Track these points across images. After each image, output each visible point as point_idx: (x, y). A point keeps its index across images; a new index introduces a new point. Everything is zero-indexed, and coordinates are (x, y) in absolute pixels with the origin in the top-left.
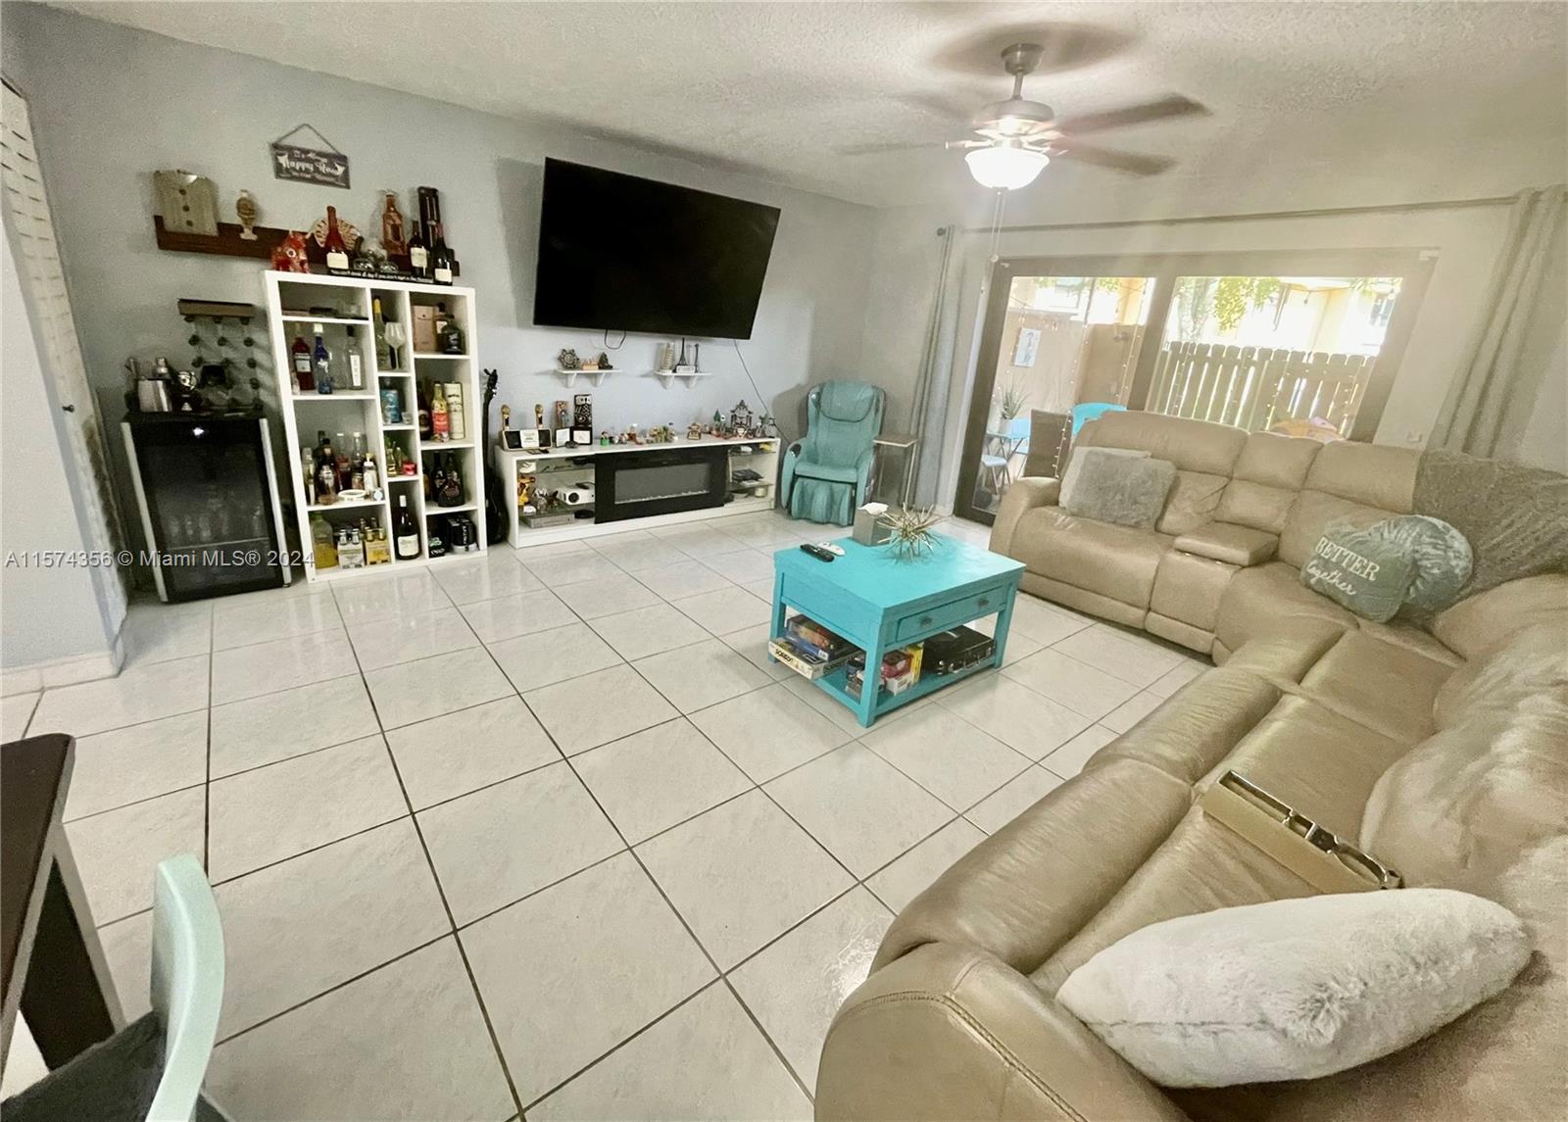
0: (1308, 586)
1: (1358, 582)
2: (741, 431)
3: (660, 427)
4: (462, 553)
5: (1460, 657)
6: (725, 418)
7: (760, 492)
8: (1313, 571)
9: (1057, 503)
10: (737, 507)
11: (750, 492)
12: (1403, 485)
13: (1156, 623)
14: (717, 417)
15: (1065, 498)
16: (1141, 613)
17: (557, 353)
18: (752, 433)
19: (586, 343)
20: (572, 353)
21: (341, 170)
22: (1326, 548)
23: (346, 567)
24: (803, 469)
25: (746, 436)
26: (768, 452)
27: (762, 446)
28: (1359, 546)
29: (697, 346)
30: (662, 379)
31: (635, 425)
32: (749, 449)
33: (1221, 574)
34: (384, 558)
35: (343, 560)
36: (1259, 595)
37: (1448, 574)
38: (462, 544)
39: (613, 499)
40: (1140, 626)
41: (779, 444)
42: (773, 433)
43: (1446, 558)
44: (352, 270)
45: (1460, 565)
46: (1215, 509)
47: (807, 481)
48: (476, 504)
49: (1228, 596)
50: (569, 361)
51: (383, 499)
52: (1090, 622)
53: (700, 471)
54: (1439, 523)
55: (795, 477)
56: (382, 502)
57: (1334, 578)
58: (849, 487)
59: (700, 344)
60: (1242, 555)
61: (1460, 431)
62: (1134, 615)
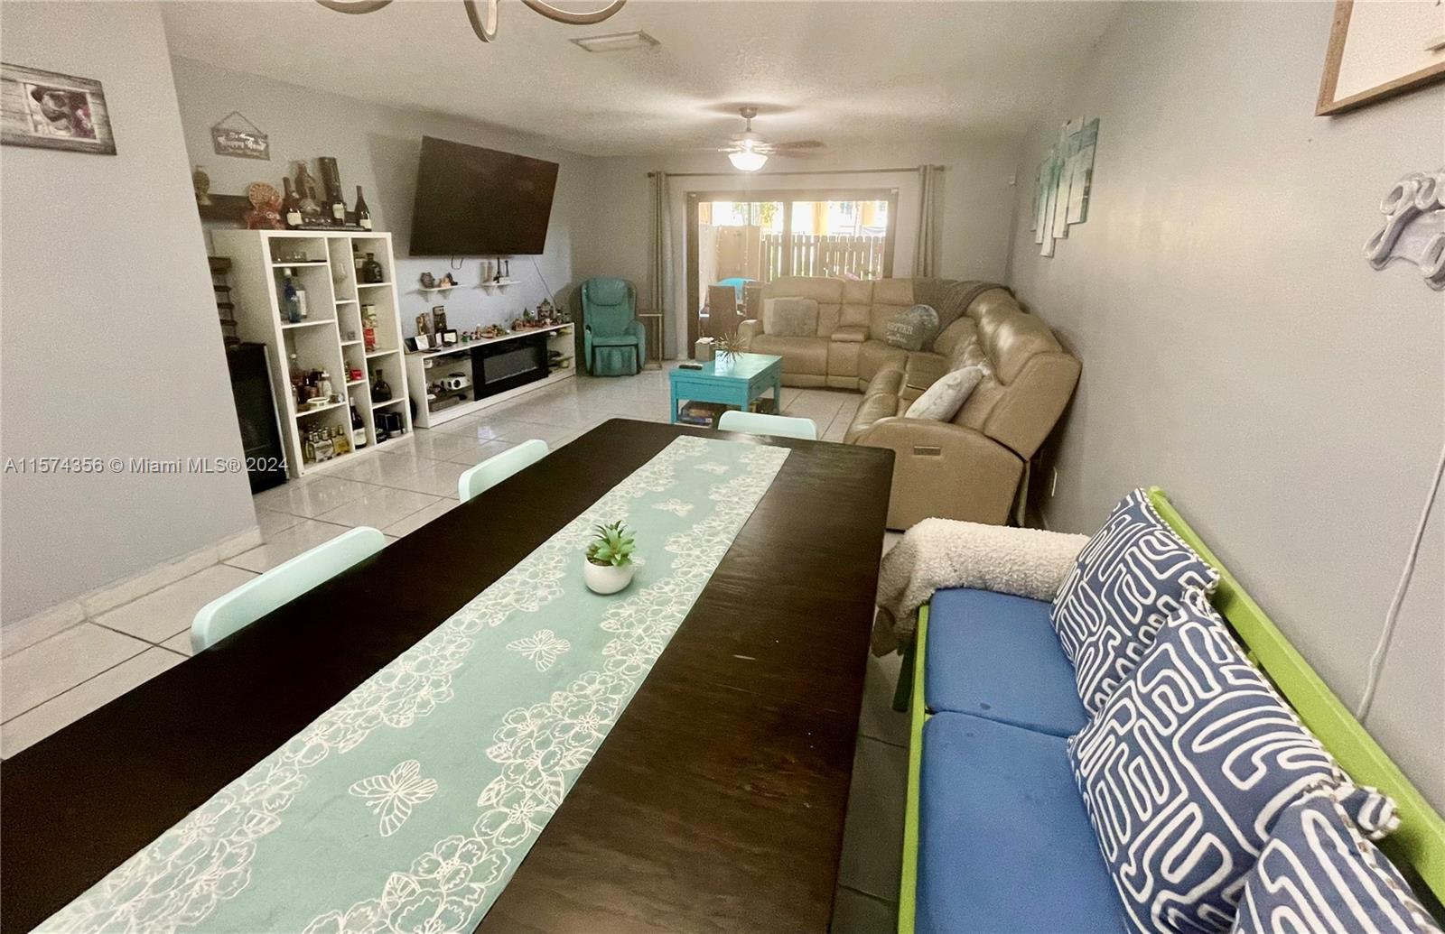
0: (889, 345)
1: (908, 337)
2: (548, 321)
3: (490, 325)
4: (399, 436)
5: (944, 355)
6: (534, 313)
7: (565, 364)
8: (889, 337)
9: (763, 333)
10: (554, 377)
11: (558, 365)
12: (908, 296)
13: (834, 381)
14: (526, 313)
15: (768, 328)
16: (823, 378)
17: (418, 276)
18: (555, 322)
19: (437, 267)
20: (429, 275)
21: (262, 147)
22: (891, 326)
23: (321, 461)
24: (597, 341)
25: (552, 324)
26: (567, 334)
27: (562, 330)
28: (903, 321)
29: (506, 262)
30: (486, 288)
31: (479, 325)
32: (554, 333)
33: (855, 348)
34: (346, 449)
35: (319, 455)
36: (872, 351)
37: (935, 327)
38: (397, 429)
39: (484, 380)
40: (824, 385)
41: (573, 326)
42: (568, 319)
43: (931, 320)
44: (307, 226)
45: (936, 321)
46: (839, 321)
47: (602, 348)
48: (403, 397)
49: (860, 355)
50: (427, 282)
51: (344, 400)
52: (799, 391)
53: (526, 355)
54: (926, 306)
55: (594, 348)
56: (344, 403)
57: (898, 338)
58: (633, 348)
59: (509, 260)
60: (860, 337)
61: (922, 269)
62: (820, 380)
